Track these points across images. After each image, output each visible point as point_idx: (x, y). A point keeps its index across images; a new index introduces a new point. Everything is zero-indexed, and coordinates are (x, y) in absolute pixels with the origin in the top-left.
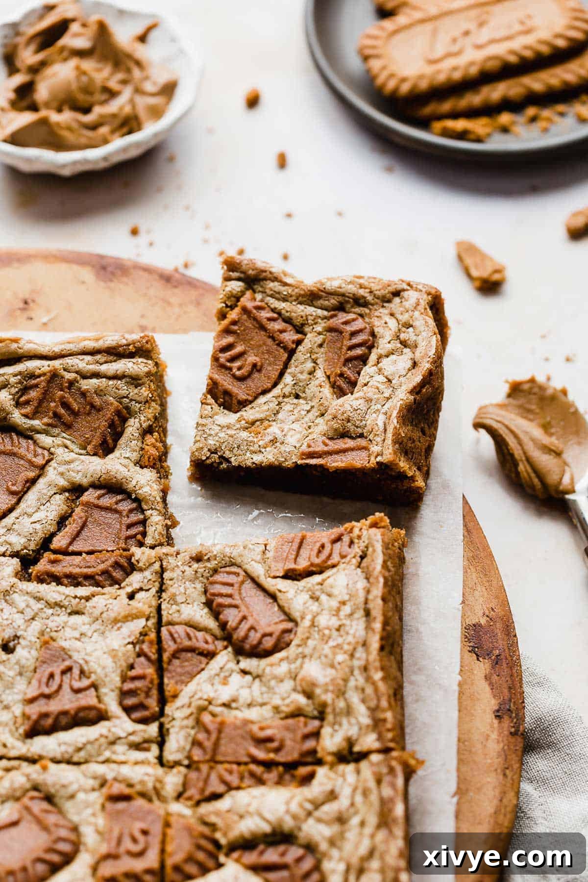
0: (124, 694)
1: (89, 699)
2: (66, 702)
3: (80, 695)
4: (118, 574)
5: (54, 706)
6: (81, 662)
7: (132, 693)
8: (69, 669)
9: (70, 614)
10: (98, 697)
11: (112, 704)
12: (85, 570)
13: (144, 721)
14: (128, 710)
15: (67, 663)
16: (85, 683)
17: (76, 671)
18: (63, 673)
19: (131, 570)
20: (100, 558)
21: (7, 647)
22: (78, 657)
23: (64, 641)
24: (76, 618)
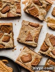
0: (35, 39)
1: (31, 39)
2: (30, 39)
4: (37, 26)
5: (28, 39)
7: (36, 40)
11: (34, 41)
14: (35, 41)
15: (30, 35)
16: (32, 37)
19: (39, 26)
20: (36, 24)
21: (25, 32)
22: (32, 35)
23: (31, 33)
24: (32, 30)
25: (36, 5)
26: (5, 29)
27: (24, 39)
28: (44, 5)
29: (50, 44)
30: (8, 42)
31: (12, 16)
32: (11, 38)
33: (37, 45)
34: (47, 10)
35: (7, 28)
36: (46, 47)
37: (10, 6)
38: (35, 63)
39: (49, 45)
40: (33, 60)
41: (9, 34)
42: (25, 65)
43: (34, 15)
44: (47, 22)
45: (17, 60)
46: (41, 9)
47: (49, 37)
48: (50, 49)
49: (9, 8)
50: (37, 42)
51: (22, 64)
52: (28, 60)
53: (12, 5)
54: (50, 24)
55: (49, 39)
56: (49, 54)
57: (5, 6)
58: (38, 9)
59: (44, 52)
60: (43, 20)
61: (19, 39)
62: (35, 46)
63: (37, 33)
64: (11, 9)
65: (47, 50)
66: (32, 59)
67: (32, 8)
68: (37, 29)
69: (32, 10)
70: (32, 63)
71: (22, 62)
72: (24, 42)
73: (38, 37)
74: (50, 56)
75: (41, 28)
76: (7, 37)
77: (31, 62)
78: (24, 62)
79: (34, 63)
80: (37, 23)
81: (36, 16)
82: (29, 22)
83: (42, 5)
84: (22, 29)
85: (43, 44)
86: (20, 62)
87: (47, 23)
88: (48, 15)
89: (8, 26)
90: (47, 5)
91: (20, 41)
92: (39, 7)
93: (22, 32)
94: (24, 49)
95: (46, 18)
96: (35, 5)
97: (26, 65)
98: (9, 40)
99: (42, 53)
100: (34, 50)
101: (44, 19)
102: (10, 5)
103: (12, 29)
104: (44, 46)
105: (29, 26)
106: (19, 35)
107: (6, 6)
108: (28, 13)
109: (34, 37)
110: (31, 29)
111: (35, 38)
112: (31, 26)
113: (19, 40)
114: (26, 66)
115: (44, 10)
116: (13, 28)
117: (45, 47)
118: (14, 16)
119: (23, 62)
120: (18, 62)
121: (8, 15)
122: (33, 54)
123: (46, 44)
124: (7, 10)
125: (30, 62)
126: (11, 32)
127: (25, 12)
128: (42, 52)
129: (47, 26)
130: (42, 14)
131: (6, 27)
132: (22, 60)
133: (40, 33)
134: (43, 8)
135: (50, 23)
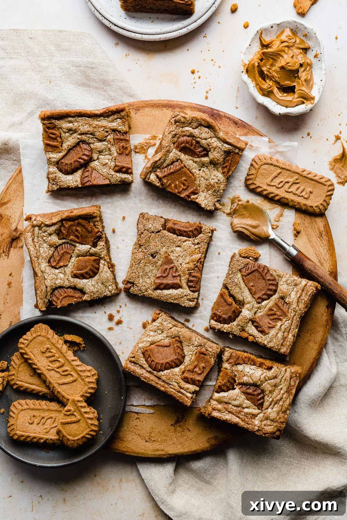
0: (189, 281)
1: (177, 281)
2: (170, 281)
3: (175, 278)
4: (195, 232)
5: (165, 281)
6: (177, 266)
7: (191, 281)
8: (173, 268)
9: (177, 246)
10: (180, 280)
11: (184, 285)
12: (185, 229)
13: (194, 292)
14: (189, 287)
15: (172, 265)
16: (177, 274)
17: (174, 269)
18: (170, 269)
19: (200, 232)
20: (191, 226)
21: (153, 256)
22: (176, 264)
23: (172, 257)
24: (178, 249)
25: (187, 156)
26: (78, 228)
27: (148, 281)
28: (214, 155)
29: (246, 295)
30: (96, 278)
31: (101, 183)
32: (102, 261)
33: (200, 301)
34: (226, 170)
35: (83, 226)
36: (230, 305)
37: (92, 146)
38: (197, 370)
39: (241, 298)
40: (187, 359)
41: (95, 245)
42: (159, 378)
43: (180, 193)
44: (228, 214)
45: (131, 361)
46: (205, 169)
47: (240, 270)
48: (246, 313)
49: (87, 153)
50: (198, 291)
51: (148, 375)
52: (168, 360)
53: (100, 141)
54: (240, 222)
55: (242, 276)
56: (243, 330)
57: (75, 147)
58: (194, 171)
59: (226, 326)
60: (216, 209)
61: (129, 282)
62: (192, 304)
63: (197, 256)
64: (95, 156)
65: (237, 317)
66: (184, 357)
67: (172, 168)
68: (196, 241)
69: (172, 173)
70: (183, 372)
71: (150, 369)
72: (150, 291)
73: (201, 271)
74: (247, 339)
75: (211, 237)
76: (88, 257)
77: (182, 367)
78: (156, 368)
79: (192, 372)
80: (192, 222)
81: (189, 196)
82: (163, 220)
83: (206, 155)
84: (140, 246)
85: (221, 295)
86: (142, 367)
87: (228, 219)
88: (230, 190)
89: (89, 218)
90: (227, 153)
91: (134, 290)
92: (196, 162)
93: (140, 255)
94: (154, 320)
95: (226, 201)
96: (183, 156)
97: (164, 378)
98: (98, 269)
99: (219, 330)
100: (188, 321)
101: (218, 205)
102: (91, 141)
103: (103, 227)
104: (225, 301)
105: (165, 232)
106: (131, 267)
107: (78, 144)
108: (158, 185)
109: (184, 272)
110: (174, 242)
111: (190, 274)
112: (173, 231)
113: (129, 285)
114: (164, 381)
115: (216, 172)
116: (104, 224)
117: (227, 307)
118: (107, 182)
119: (150, 366)
120: (132, 367)
121: (86, 179)
122: (190, 339)
123: (231, 296)
124: (82, 161)
125: (177, 366)
126: (99, 238)
127: (148, 184)
128: (218, 326)
129: (230, 229)
130: (209, 187)
131: (80, 221)
132: (146, 361)
133: (205, 257)
134: (213, 163)
135: (242, 216)
